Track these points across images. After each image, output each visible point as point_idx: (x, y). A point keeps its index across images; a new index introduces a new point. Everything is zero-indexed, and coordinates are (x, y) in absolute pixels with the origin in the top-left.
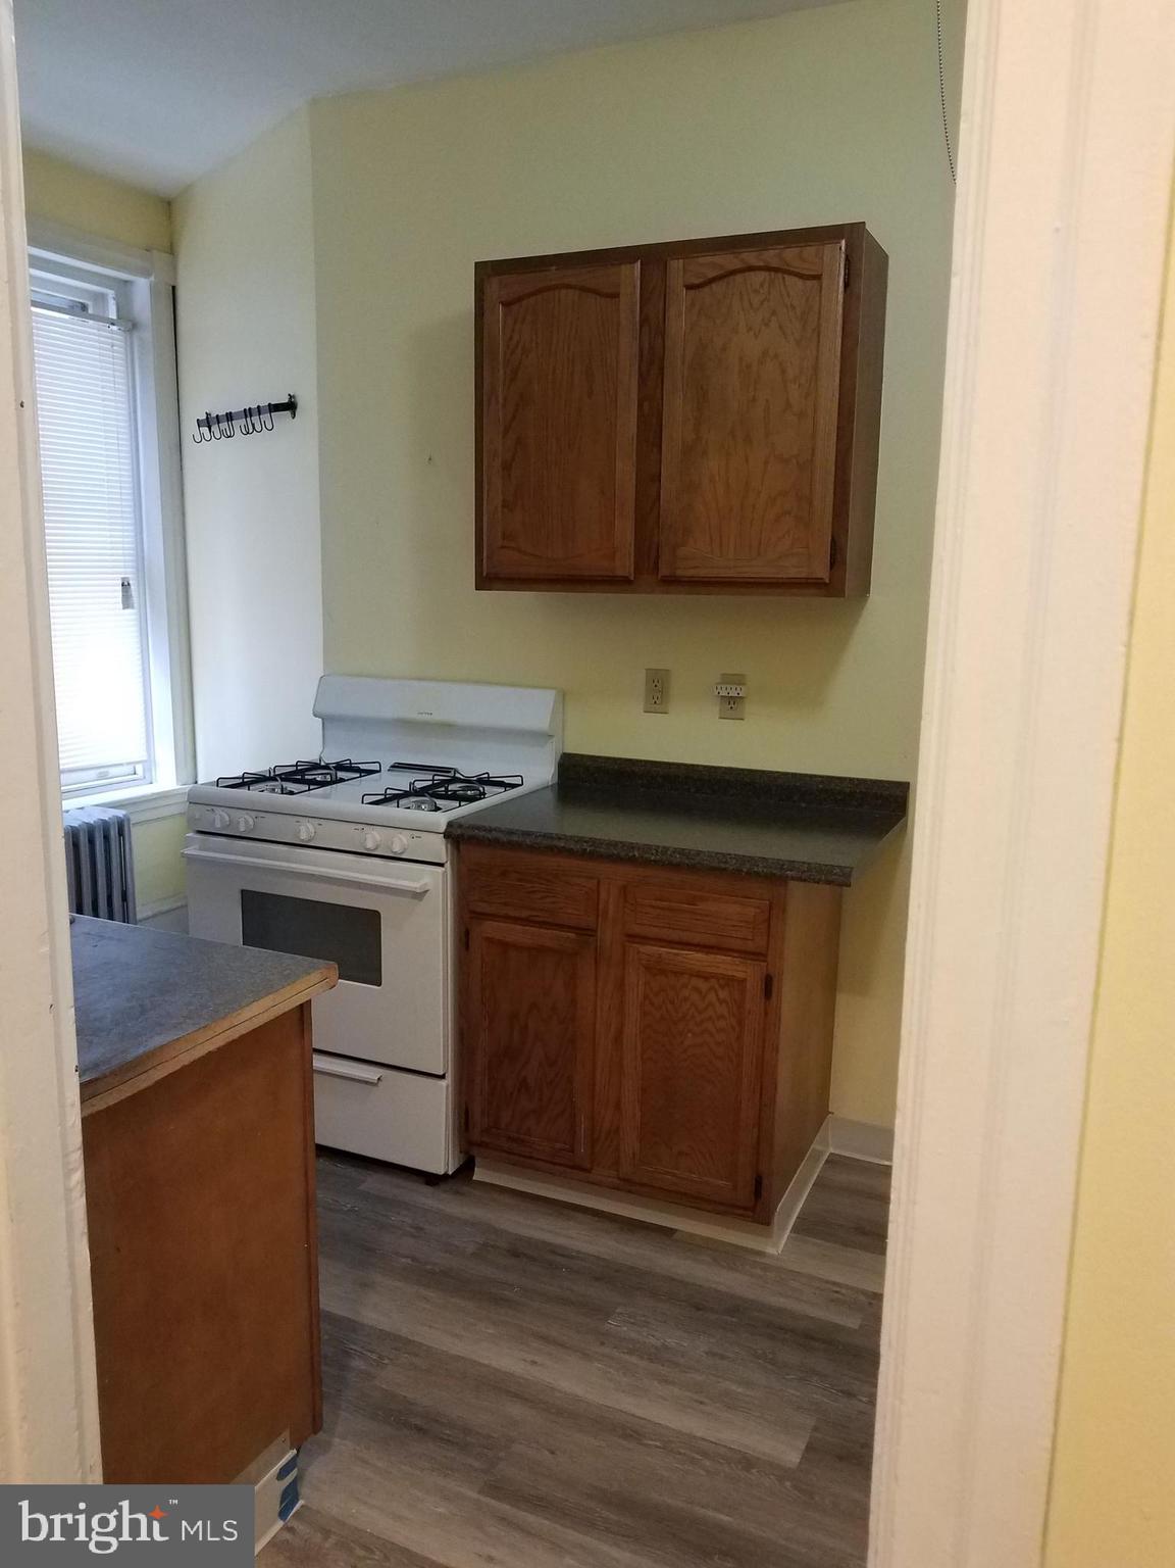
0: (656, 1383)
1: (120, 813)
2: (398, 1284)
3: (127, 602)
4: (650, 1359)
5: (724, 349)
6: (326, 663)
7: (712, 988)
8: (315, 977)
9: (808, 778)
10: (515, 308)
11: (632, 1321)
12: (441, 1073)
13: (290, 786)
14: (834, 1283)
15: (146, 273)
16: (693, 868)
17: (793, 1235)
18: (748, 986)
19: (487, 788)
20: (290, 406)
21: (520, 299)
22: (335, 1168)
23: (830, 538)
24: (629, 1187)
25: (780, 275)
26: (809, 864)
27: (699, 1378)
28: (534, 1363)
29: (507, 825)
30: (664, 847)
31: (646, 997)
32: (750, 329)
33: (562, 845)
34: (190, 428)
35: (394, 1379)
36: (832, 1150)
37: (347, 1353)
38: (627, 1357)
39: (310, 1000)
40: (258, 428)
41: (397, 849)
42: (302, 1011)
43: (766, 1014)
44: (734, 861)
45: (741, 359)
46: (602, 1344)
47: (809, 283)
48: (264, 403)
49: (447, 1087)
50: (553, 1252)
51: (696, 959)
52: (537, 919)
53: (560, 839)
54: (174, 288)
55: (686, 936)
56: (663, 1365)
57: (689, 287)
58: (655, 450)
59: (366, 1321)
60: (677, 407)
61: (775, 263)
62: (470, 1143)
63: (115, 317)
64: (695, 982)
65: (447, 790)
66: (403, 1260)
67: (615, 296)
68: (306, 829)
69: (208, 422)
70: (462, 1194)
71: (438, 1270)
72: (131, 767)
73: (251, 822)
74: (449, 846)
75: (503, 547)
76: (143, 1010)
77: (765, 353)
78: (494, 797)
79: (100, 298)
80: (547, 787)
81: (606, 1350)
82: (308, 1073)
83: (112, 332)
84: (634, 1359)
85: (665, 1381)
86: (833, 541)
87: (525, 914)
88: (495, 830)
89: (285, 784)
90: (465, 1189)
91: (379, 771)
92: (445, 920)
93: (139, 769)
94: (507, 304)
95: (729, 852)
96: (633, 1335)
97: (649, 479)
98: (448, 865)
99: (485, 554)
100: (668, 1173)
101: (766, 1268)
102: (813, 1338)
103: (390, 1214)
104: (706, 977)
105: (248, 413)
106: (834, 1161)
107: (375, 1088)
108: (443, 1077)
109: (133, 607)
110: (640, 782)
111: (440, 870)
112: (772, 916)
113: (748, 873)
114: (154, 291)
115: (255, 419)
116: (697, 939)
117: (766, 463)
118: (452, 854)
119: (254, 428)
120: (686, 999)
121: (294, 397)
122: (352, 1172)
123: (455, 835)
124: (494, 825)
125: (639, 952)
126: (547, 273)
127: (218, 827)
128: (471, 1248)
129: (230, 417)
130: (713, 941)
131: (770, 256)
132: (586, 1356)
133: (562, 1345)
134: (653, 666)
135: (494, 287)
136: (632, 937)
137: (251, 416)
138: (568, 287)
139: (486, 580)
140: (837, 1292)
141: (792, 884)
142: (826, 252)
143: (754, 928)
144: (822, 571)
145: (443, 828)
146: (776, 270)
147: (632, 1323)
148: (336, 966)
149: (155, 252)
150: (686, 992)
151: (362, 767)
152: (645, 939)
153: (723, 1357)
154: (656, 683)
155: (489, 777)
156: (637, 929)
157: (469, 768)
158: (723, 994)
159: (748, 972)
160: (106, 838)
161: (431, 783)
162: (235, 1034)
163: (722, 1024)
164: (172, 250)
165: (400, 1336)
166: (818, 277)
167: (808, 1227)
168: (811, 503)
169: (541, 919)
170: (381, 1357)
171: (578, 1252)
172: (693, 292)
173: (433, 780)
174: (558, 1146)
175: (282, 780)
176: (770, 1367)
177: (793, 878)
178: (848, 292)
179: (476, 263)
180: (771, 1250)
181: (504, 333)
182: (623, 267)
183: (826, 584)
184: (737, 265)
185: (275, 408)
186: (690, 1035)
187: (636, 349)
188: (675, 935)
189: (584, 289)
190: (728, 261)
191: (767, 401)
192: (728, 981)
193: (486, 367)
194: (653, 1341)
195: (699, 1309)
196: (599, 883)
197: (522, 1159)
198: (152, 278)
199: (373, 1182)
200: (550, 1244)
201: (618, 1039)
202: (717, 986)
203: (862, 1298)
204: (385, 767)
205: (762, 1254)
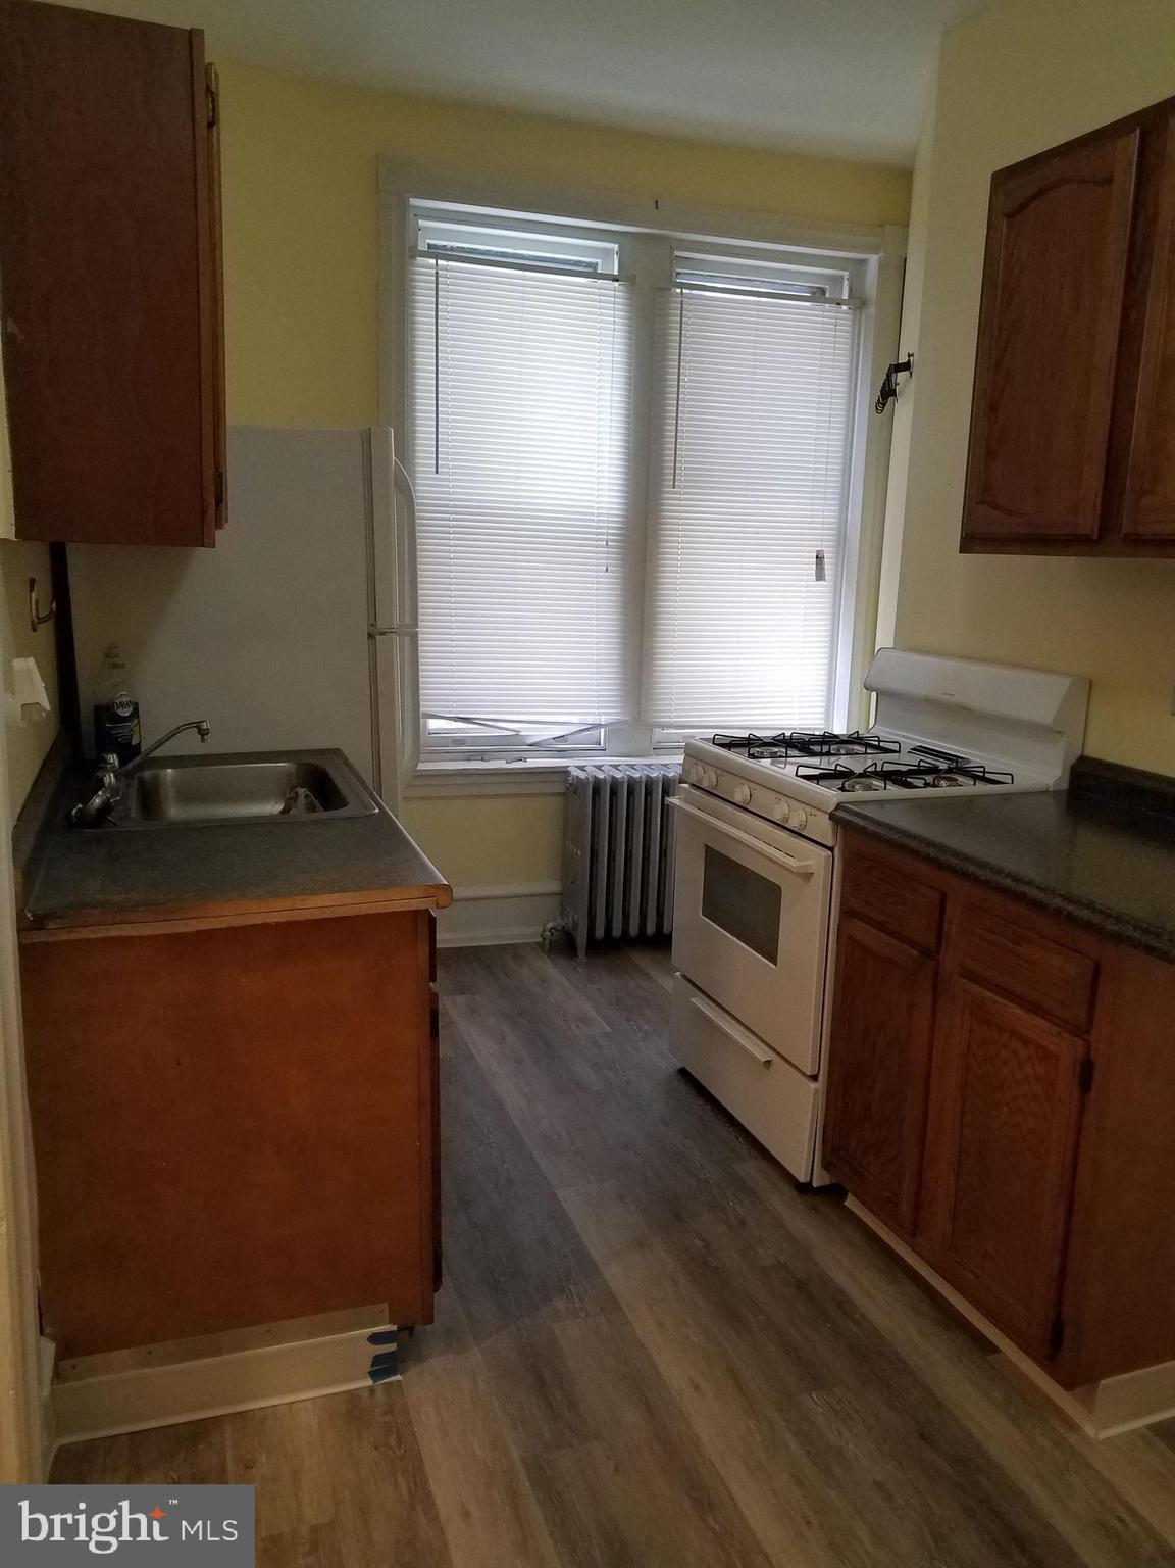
3: (820, 576)
4: (808, 1453)
7: (1030, 1057)
11: (838, 1408)
12: (811, 1074)
15: (875, 250)
18: (1060, 1066)
20: (908, 365)
21: (1022, 208)
28: (696, 1387)
31: (970, 1046)
35: (571, 1331)
37: (561, 1291)
38: (788, 1436)
46: (781, 1410)
49: (816, 1091)
50: (836, 1304)
51: (1018, 1016)
54: (904, 260)
56: (815, 1465)
59: (608, 1274)
63: (846, 298)
66: (697, 1242)
67: (1111, 180)
68: (742, 795)
70: (818, 1212)
71: (714, 1264)
74: (839, 830)
75: (982, 502)
79: (837, 280)
81: (777, 1417)
83: (842, 312)
84: (792, 1441)
85: (799, 1481)
90: (826, 1208)
91: (898, 752)
94: (1011, 216)
96: (820, 1420)
98: (837, 851)
101: (1060, 1443)
103: (733, 1198)
104: (1027, 1043)
108: (813, 1079)
111: (829, 855)
112: (1100, 981)
114: (882, 267)
118: (841, 839)
120: (1005, 1063)
121: (911, 355)
122: (742, 1147)
125: (964, 990)
128: (766, 1263)
132: (750, 1409)
133: (744, 1387)
135: (999, 200)
136: (964, 970)
138: (1066, 180)
139: (969, 540)
145: (831, 810)
147: (835, 1409)
149: (888, 227)
150: (1005, 1054)
152: (975, 977)
153: (888, 1498)
158: (1039, 1069)
159: (1066, 1049)
162: (297, 916)
163: (1036, 1106)
164: (906, 223)
165: (619, 1301)
170: (583, 1309)
171: (864, 1316)
174: (887, 1194)
179: (992, 175)
180: (1090, 1431)
181: (1005, 251)
182: (1119, 141)
186: (1005, 1109)
189: (1081, 181)
192: (1045, 1054)
194: (833, 1436)
196: (944, 898)
198: (881, 254)
199: (750, 1168)
200: (842, 1295)
202: (1034, 1057)
204: (905, 749)
205: (1073, 1427)
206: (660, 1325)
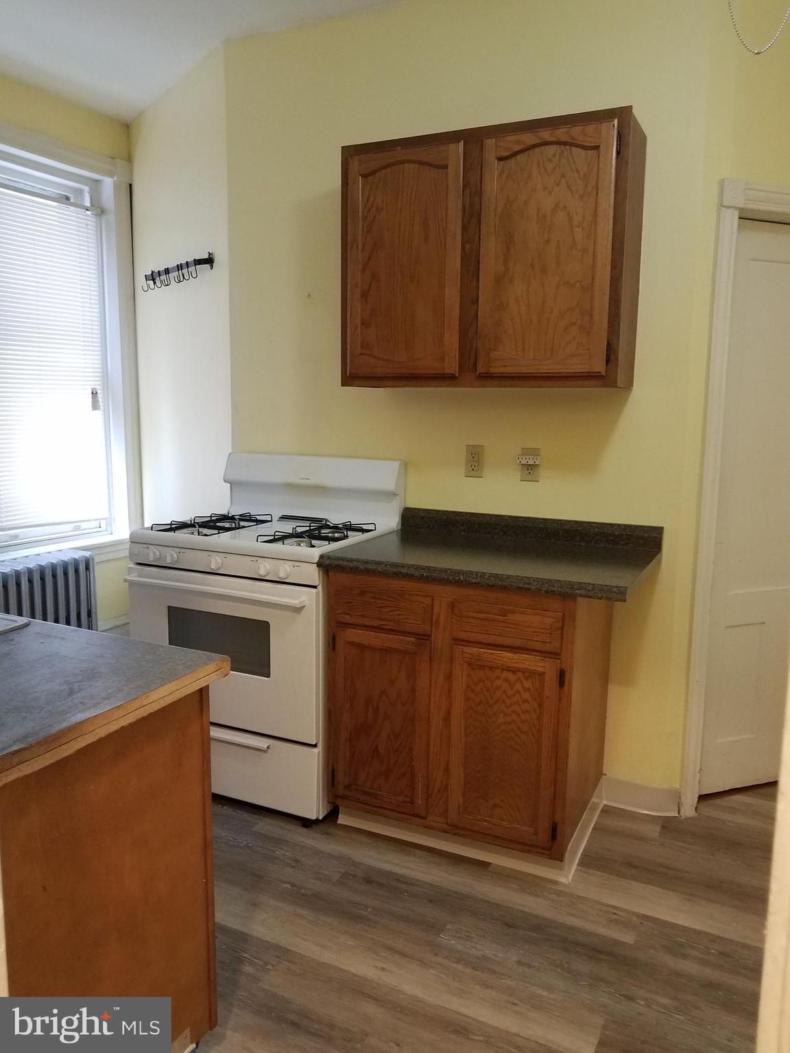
0: (478, 986)
1: (87, 554)
2: (280, 904)
3: (95, 406)
4: (474, 968)
5: (526, 203)
6: (233, 444)
7: (519, 679)
8: (212, 667)
9: (586, 525)
10: (371, 178)
11: (459, 935)
12: (314, 743)
13: (205, 531)
14: (614, 907)
15: (111, 175)
16: (504, 589)
17: (580, 868)
18: (546, 679)
19: (349, 533)
20: (209, 261)
21: (374, 173)
22: (235, 813)
23: (606, 342)
24: (454, 830)
25: (568, 147)
26: (593, 584)
27: (513, 983)
28: (383, 969)
29: (364, 557)
30: (482, 573)
31: (468, 686)
32: (545, 188)
33: (405, 571)
34: (141, 281)
35: (275, 982)
36: (605, 802)
37: (240, 960)
38: (455, 965)
39: (207, 687)
40: (187, 277)
41: (282, 575)
42: (201, 695)
43: (560, 699)
44: (536, 583)
45: (538, 210)
46: (436, 955)
47: (590, 152)
48: (190, 259)
49: (319, 753)
50: (398, 880)
51: (507, 657)
52: (385, 627)
53: (403, 567)
54: (131, 185)
55: (499, 640)
56: (483, 972)
57: (500, 159)
58: (474, 280)
59: (255, 934)
60: (490, 248)
61: (563, 139)
62: (336, 796)
63: (89, 205)
64: (505, 674)
65: (320, 533)
66: (285, 885)
67: (446, 167)
68: (215, 563)
69: (152, 277)
70: (328, 834)
71: (310, 894)
72: (98, 522)
73: (176, 556)
74: (321, 573)
75: (361, 354)
76: (71, 692)
77: (557, 205)
78: (354, 538)
79: (79, 192)
80: (394, 531)
81: (439, 959)
82: (206, 742)
83: (87, 215)
84: (460, 967)
85: (486, 986)
86: (608, 344)
87: (376, 623)
88: (354, 560)
89: (201, 530)
90: (332, 830)
91: (271, 521)
92: (317, 627)
93: (103, 524)
94: (364, 176)
95: (531, 576)
96: (459, 947)
97: (470, 300)
98: (320, 587)
99: (348, 360)
100: (485, 821)
101: (559, 893)
102: (599, 952)
103: (274, 849)
104: (514, 671)
105: (179, 267)
106: (607, 811)
107: (264, 754)
108: (315, 746)
109: (99, 409)
110: (462, 528)
111: (314, 590)
112: (565, 623)
113: (547, 592)
114: (117, 187)
115: (185, 271)
116: (507, 641)
117: (558, 287)
118: (323, 577)
119: (184, 278)
120: (498, 688)
121: (212, 254)
122: (245, 815)
123: (326, 565)
124: (354, 557)
125: (463, 652)
126: (394, 152)
127: (151, 560)
128: (336, 877)
129: (167, 271)
130: (518, 643)
131: (561, 133)
132: (423, 963)
133: (403, 955)
134: (471, 443)
135: (355, 165)
136: (458, 641)
137: (182, 269)
138: (410, 161)
139: (349, 379)
140: (615, 914)
141: (579, 599)
142: (602, 128)
143: (551, 634)
144: (600, 367)
145: (316, 560)
146: (565, 143)
147: (459, 937)
148: (229, 659)
149: (117, 160)
150: (498, 683)
151: (259, 518)
152: (467, 642)
153: (529, 966)
154: (473, 455)
155: (351, 524)
156: (462, 635)
157: (336, 519)
158: (528, 684)
159: (546, 667)
160: (77, 571)
161: (308, 528)
162: (144, 712)
163: (525, 706)
164: (129, 159)
165: (280, 947)
166: (597, 148)
167: (590, 861)
168: (591, 316)
169: (389, 627)
170: (266, 964)
171: (418, 880)
172: (502, 162)
173: (310, 526)
174: (401, 799)
175: (200, 526)
176: (566, 974)
177: (581, 596)
178: (619, 157)
179: (342, 147)
180: (562, 880)
181: (362, 198)
182: (451, 145)
183: (603, 376)
184: (536, 141)
185: (198, 262)
186: (502, 715)
187: (460, 206)
188: (491, 639)
189: (421, 163)
190: (529, 138)
191: (558, 241)
192: (530, 674)
193: (349, 221)
194: (474, 952)
195: (510, 927)
196: (432, 599)
197: (375, 809)
198: (115, 178)
199: (265, 826)
200: (395, 874)
201: (447, 719)
202: (523, 679)
203: (635, 919)
204: (275, 518)
205: (556, 883)
206: (323, 947)
